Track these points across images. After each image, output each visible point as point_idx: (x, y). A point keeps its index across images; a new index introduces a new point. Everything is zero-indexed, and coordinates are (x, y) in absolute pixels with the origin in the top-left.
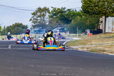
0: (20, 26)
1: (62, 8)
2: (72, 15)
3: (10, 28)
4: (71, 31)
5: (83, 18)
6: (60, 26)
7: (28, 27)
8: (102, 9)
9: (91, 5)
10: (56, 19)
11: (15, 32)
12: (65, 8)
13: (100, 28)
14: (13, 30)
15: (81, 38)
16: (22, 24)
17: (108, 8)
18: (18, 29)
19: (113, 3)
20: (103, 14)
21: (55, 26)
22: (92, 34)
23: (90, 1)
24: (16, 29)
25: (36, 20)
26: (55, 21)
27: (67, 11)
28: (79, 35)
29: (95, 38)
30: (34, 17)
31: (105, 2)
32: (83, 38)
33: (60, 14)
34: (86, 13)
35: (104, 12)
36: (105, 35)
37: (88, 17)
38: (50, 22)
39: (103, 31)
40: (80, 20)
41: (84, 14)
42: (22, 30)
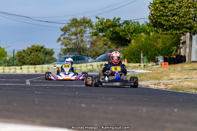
0: (40, 51)
1: (114, 19)
2: (132, 31)
4: (130, 58)
5: (151, 37)
6: (111, 49)
7: (53, 53)
8: (184, 21)
9: (166, 13)
10: (102, 39)
11: (32, 61)
12: (119, 19)
13: (181, 54)
14: (28, 57)
15: (149, 70)
16: (44, 46)
17: (195, 19)
18: (37, 55)
20: (187, 28)
21: (101, 50)
22: (167, 63)
23: (164, 7)
24: (34, 55)
25: (68, 40)
26: (101, 41)
27: (123, 23)
28: (144, 65)
29: (174, 70)
30: (65, 34)
31: (190, 7)
32: (152, 70)
33: (112, 29)
34: (158, 26)
35: (188, 25)
36: (191, 65)
37: (161, 34)
38: (93, 43)
39: (187, 58)
40: (146, 39)
41: (154, 29)
42: (43, 57)
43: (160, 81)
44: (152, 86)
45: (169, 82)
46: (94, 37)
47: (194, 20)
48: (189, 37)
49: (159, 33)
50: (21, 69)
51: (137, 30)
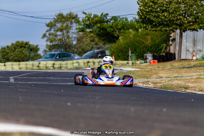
0: (25, 47)
1: (102, 15)
2: (120, 27)
3: (8, 51)
4: (118, 55)
5: (140, 34)
6: (98, 46)
7: (39, 49)
8: (174, 17)
9: (156, 9)
10: (89, 35)
11: (16, 58)
12: (107, 14)
13: (171, 52)
14: (13, 54)
15: (138, 68)
16: (28, 42)
17: (185, 15)
18: (21, 52)
19: (195, 6)
20: (177, 25)
21: (88, 47)
22: (156, 61)
23: (153, 2)
24: (18, 51)
25: (53, 36)
26: (88, 37)
27: (111, 19)
28: (132, 63)
29: (163, 68)
30: (50, 30)
31: (180, 3)
32: (141, 68)
33: (99, 25)
34: (147, 23)
35: (178, 22)
36: (180, 63)
37: (150, 30)
38: (79, 40)
39: (177, 56)
40: (134, 36)
41: (142, 26)
42: (28, 54)
43: (149, 80)
44: (141, 85)
45: (158, 80)
46: (80, 33)
47: (184, 17)
48: (179, 34)
49: (148, 29)
50: (5, 65)
51: (126, 26)
